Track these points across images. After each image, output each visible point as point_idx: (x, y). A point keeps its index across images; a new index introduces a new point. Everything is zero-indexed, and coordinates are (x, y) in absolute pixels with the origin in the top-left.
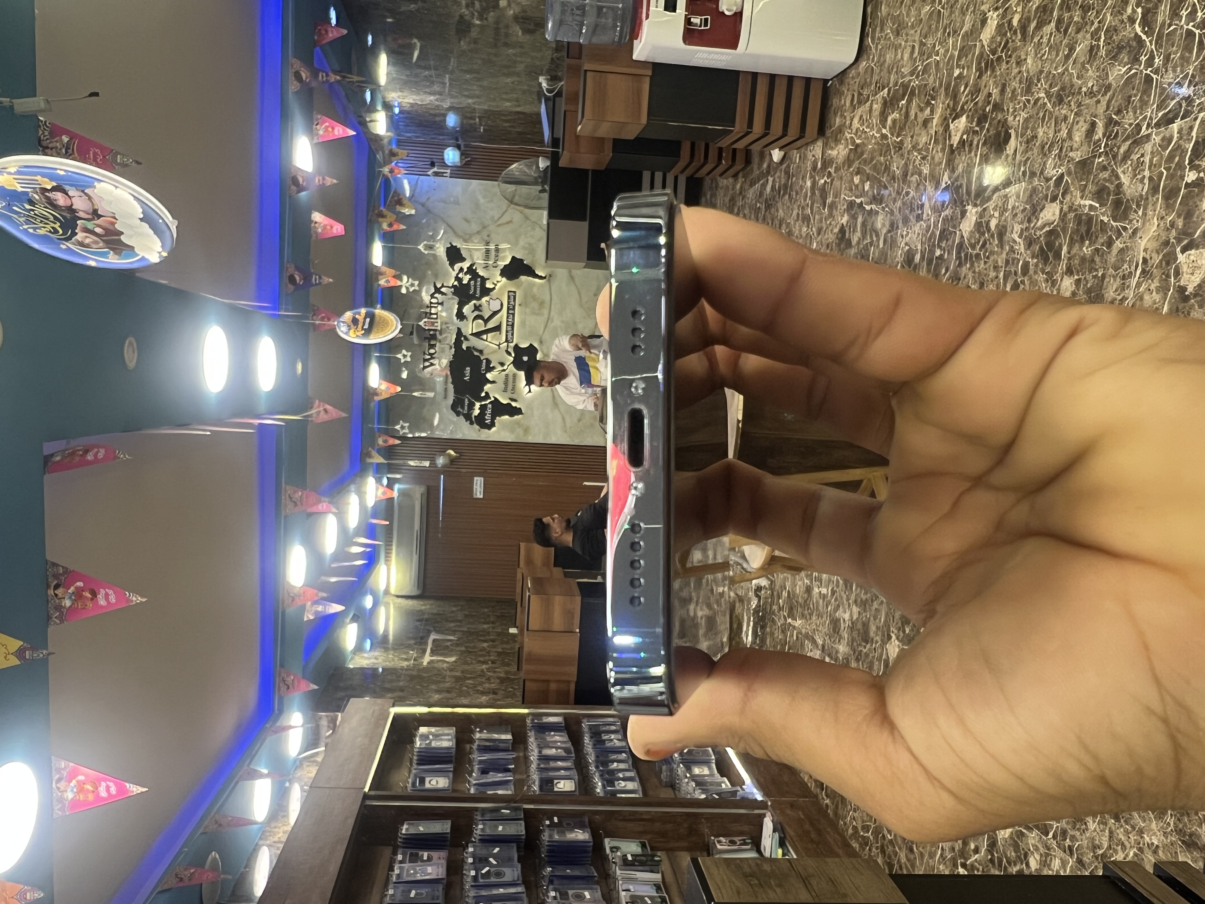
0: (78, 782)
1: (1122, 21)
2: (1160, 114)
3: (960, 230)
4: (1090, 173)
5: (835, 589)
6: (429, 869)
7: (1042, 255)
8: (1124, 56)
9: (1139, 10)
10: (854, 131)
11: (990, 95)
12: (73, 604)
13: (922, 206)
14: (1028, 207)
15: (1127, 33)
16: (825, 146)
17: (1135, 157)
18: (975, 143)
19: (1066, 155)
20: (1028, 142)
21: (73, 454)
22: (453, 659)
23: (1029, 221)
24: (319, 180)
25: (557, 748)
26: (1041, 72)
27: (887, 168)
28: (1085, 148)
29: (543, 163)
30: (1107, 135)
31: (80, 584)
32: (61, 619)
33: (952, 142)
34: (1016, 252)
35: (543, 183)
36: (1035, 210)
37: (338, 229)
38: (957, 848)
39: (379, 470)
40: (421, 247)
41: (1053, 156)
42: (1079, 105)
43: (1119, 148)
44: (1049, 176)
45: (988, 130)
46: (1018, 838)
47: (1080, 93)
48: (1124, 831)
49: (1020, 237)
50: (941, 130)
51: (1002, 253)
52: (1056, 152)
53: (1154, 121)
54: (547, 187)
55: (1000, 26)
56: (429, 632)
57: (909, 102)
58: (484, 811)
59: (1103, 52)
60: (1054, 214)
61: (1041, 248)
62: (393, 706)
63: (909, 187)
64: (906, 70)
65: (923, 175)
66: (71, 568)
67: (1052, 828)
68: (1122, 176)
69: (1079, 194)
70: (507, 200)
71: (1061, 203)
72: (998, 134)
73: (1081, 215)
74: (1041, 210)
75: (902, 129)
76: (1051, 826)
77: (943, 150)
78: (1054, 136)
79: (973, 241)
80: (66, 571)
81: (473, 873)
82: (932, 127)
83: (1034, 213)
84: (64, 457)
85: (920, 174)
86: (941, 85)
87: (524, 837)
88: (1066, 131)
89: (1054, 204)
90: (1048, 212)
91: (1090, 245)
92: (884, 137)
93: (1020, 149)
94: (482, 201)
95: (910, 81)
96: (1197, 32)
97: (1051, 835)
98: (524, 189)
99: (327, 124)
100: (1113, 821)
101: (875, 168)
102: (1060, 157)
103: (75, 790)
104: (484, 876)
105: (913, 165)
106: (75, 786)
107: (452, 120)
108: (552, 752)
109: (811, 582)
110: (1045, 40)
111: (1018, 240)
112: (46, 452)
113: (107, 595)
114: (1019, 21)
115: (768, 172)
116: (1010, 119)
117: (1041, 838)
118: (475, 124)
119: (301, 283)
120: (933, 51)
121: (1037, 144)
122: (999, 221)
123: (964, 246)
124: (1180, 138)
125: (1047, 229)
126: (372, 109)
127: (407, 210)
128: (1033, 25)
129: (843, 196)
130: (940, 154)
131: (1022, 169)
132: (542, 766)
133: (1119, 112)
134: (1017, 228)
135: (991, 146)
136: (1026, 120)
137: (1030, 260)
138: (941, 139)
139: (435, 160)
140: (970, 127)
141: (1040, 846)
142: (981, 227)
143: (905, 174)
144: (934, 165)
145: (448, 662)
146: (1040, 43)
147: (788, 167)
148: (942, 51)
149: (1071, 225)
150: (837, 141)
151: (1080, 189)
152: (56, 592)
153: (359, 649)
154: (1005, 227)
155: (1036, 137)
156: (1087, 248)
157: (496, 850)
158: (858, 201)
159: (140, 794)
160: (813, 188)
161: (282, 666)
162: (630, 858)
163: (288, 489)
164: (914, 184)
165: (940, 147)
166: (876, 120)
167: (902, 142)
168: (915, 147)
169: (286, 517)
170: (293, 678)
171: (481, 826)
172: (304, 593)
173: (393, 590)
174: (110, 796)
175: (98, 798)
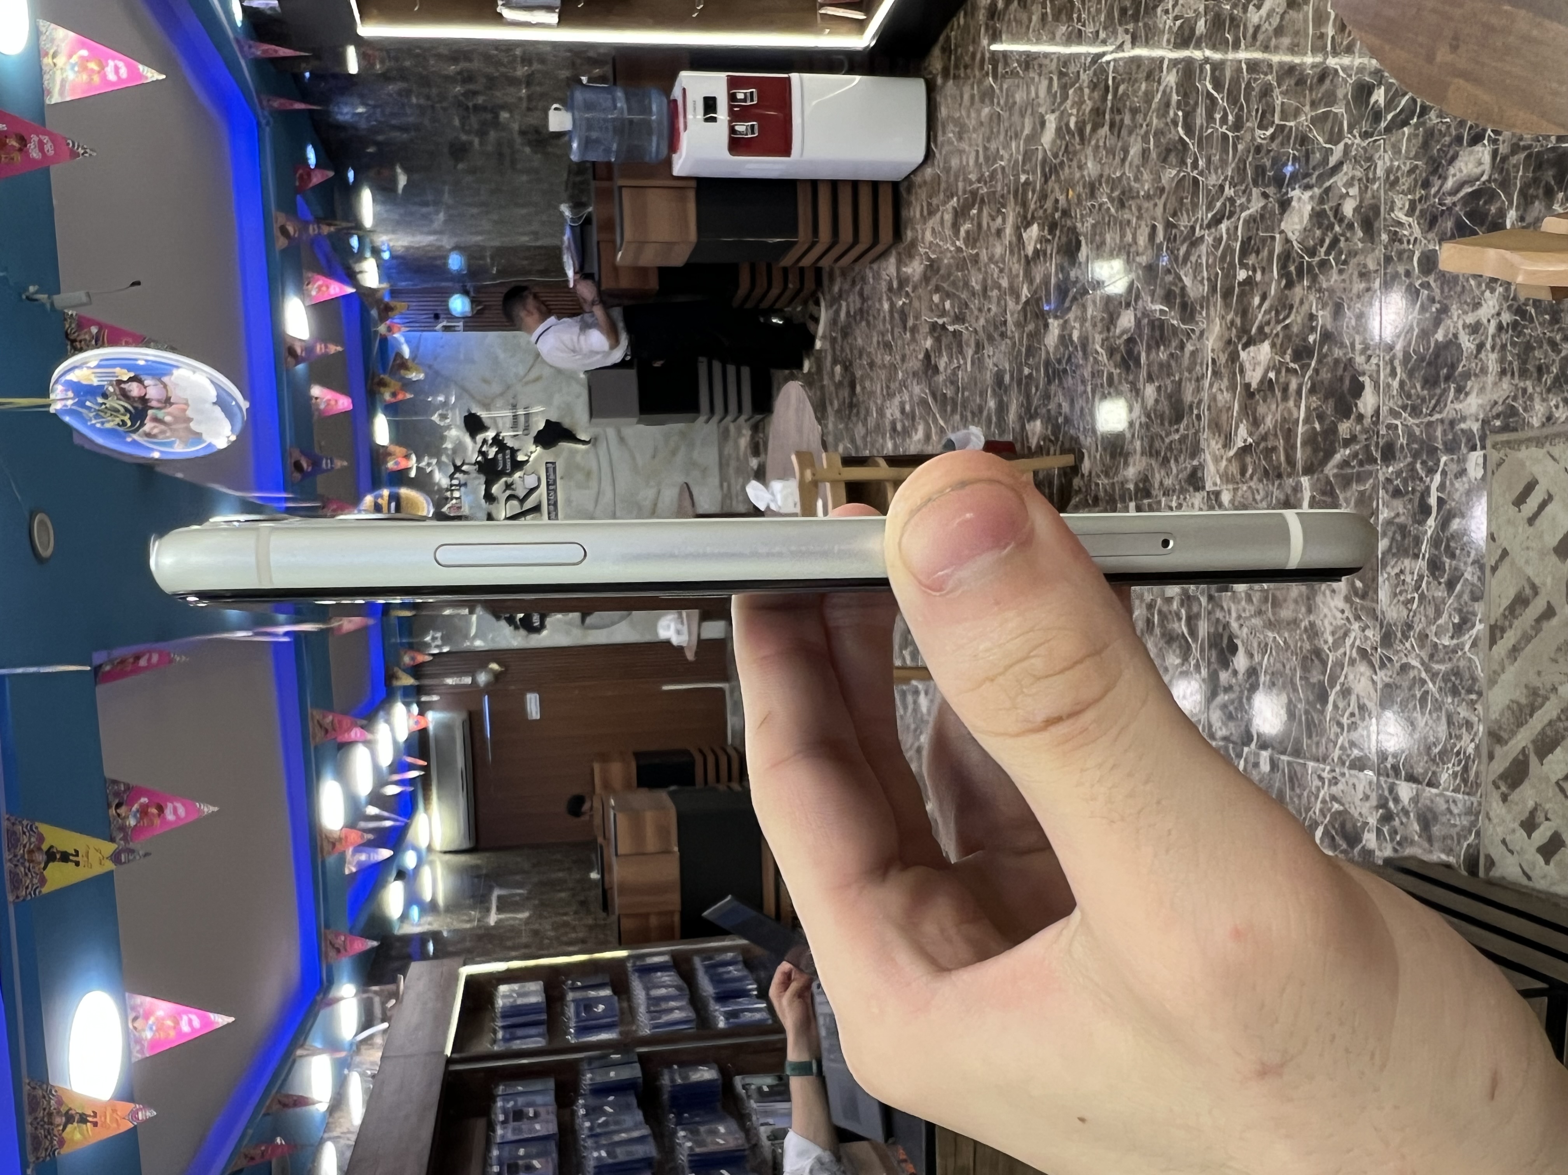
0: (157, 1019)
1: (1167, 124)
2: (1210, 215)
3: (1045, 345)
4: (1157, 277)
6: (538, 1127)
7: (1123, 365)
8: (1173, 159)
9: (1180, 113)
10: (927, 245)
11: (1057, 201)
12: (138, 822)
13: (1005, 322)
14: (1105, 313)
15: (1173, 136)
16: (900, 263)
17: (1193, 259)
18: (1049, 252)
19: (1134, 259)
20: (1097, 248)
21: (123, 662)
22: (524, 915)
23: (1108, 330)
24: (320, 349)
25: (666, 987)
26: (1101, 176)
27: (966, 284)
30: (1169, 239)
31: (144, 800)
33: (1027, 252)
34: (1100, 363)
36: (1112, 317)
37: (345, 403)
39: (408, 694)
40: (434, 418)
41: (1122, 262)
42: (1139, 209)
43: (1178, 250)
45: (1060, 238)
47: (1138, 196)
49: (1102, 347)
50: (1014, 239)
51: (1087, 365)
52: (1124, 256)
53: (1206, 222)
55: (1059, 130)
56: (490, 889)
57: (980, 211)
58: (590, 1060)
59: (1154, 155)
60: (1130, 321)
61: (1122, 357)
62: (465, 964)
63: (990, 302)
64: (973, 177)
65: (1003, 289)
66: (132, 783)
68: (1184, 278)
69: (1149, 299)
71: (1135, 307)
72: (1069, 242)
73: (1153, 320)
74: (1118, 318)
75: (975, 241)
77: (1019, 261)
78: (1120, 240)
79: (1058, 356)
80: (127, 786)
81: (587, 1124)
82: (1005, 238)
83: (1112, 320)
84: (115, 666)
85: (999, 287)
86: (1009, 192)
87: (641, 1080)
88: (1131, 235)
89: (1129, 309)
90: (1124, 319)
91: (1165, 350)
92: (959, 250)
93: (1091, 256)
94: (502, 356)
95: (978, 189)
96: (1230, 134)
99: (320, 283)
101: (954, 284)
102: (1128, 261)
103: (153, 1028)
104: (600, 1125)
105: (992, 280)
106: (154, 1024)
107: (456, 262)
108: (663, 991)
110: (1101, 144)
111: (1100, 350)
112: (95, 662)
114: (1076, 123)
115: (840, 296)
116: (1079, 225)
118: (486, 264)
119: (309, 469)
120: (997, 157)
121: (1106, 250)
122: (1081, 333)
123: (1051, 361)
124: (1229, 238)
125: (1125, 336)
126: (360, 257)
127: (413, 375)
128: (1088, 128)
129: (924, 318)
130: (1017, 266)
132: (652, 1009)
133: (1174, 215)
134: (1098, 338)
135: (1064, 254)
136: (1094, 226)
137: (1113, 371)
138: (1016, 250)
139: (439, 312)
140: (1042, 236)
142: (1064, 339)
143: (985, 289)
144: (1012, 277)
145: (520, 920)
146: (1097, 147)
147: (862, 289)
148: (1006, 156)
149: (1146, 331)
150: (911, 256)
151: (1150, 294)
153: (404, 917)
154: (1087, 338)
155: (1105, 242)
156: (1163, 354)
157: (611, 1098)
158: (940, 321)
159: (228, 1025)
160: (891, 311)
161: (327, 926)
162: (766, 1089)
163: (315, 714)
164: (995, 300)
165: (1015, 259)
166: (948, 232)
167: (977, 254)
168: (991, 259)
169: (316, 748)
170: (343, 938)
171: (589, 1076)
172: (346, 837)
173: (438, 846)
174: (193, 1029)
175: (180, 1033)
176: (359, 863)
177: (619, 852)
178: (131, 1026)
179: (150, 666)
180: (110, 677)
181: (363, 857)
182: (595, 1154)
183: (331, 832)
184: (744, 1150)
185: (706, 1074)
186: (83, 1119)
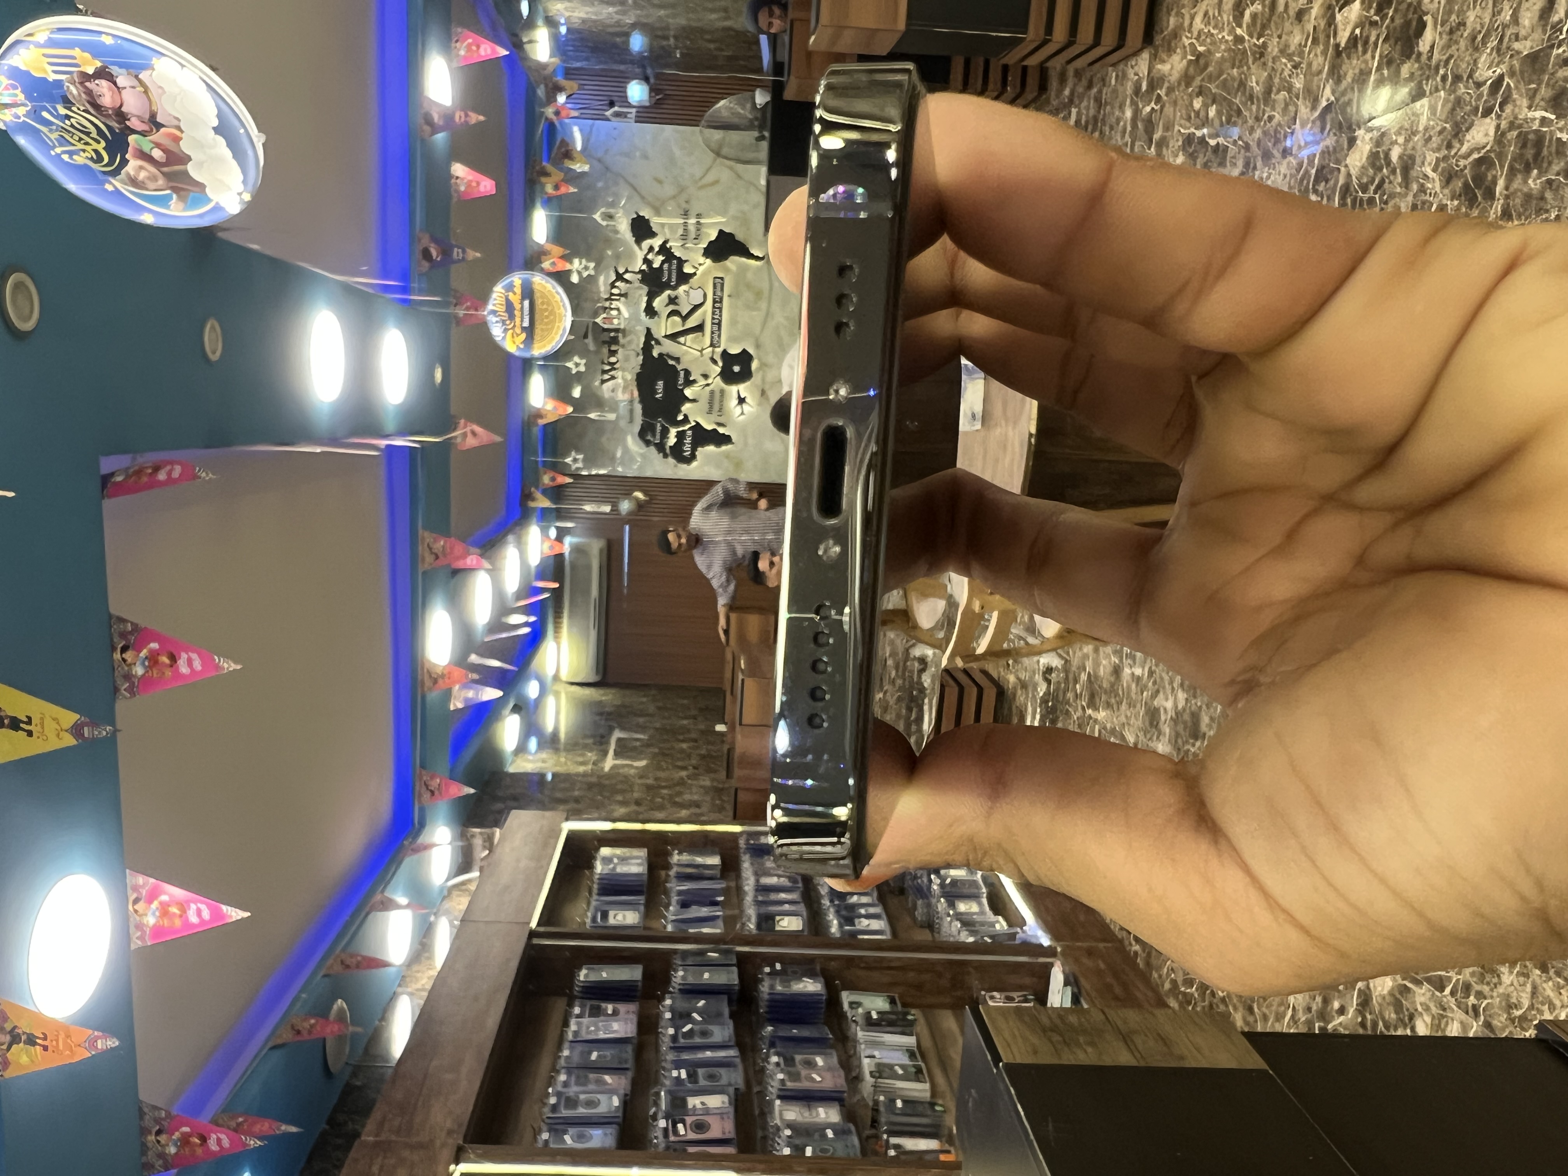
0: (161, 903)
3: (1346, 166)
4: (1543, 71)
5: (1153, 668)
6: (615, 1026)
7: (1466, 194)
10: (1195, 34)
12: (147, 672)
13: (1292, 135)
14: (1448, 126)
16: (1154, 57)
18: (1373, 39)
19: (1508, 48)
20: (1451, 32)
21: (139, 472)
22: (642, 763)
23: (1449, 146)
24: (460, 117)
25: (779, 876)
27: (1242, 84)
28: (1537, 35)
29: (761, 98)
31: (154, 645)
32: (131, 690)
33: (1338, 40)
34: (1428, 191)
35: (761, 128)
36: (1458, 131)
37: (487, 186)
38: (1314, 1008)
39: (545, 516)
40: (597, 217)
41: (1488, 51)
44: (1481, 79)
45: (1392, 19)
46: (1401, 993)
48: (1554, 985)
49: (1434, 170)
50: (1323, 23)
51: (1406, 195)
52: (1493, 43)
54: (767, 134)
56: (611, 730)
58: (685, 954)
60: (1487, 135)
61: (1466, 185)
62: (567, 819)
63: (1273, 109)
65: (1295, 90)
66: (142, 623)
67: (1451, 982)
69: (1525, 102)
70: (712, 151)
71: (1499, 117)
72: (1407, 24)
73: (1527, 133)
74: (1468, 130)
75: (1264, 27)
76: (1449, 979)
77: (1325, 53)
78: (1491, 20)
79: (1365, 180)
80: (135, 626)
81: (671, 1031)
82: (1309, 21)
83: (1456, 136)
84: (128, 477)
85: (1289, 89)
87: (737, 988)
88: (1511, 12)
89: (1488, 120)
90: (1478, 132)
91: (1539, 176)
92: (1239, 40)
93: (1440, 43)
94: (677, 152)
97: (1448, 991)
98: (735, 136)
99: (469, 41)
100: (1538, 972)
101: (1224, 85)
102: (1499, 50)
103: (157, 914)
104: (686, 1035)
105: (1280, 78)
106: (157, 908)
107: (637, 42)
108: (773, 881)
109: (1121, 660)
111: (1431, 174)
112: (105, 470)
113: (190, 662)
115: (1071, 101)
117: (1433, 994)
118: (669, 46)
119: (439, 259)
121: (1465, 34)
122: (1405, 150)
123: (1352, 189)
125: (1476, 156)
126: (530, 24)
127: (578, 165)
129: (1177, 128)
130: (1320, 59)
131: (1442, 72)
132: (760, 898)
134: (1431, 157)
135: (1396, 43)
137: (1449, 203)
138: (1322, 37)
139: (615, 99)
140: (1366, 17)
141: (1432, 1005)
142: (1377, 159)
143: (1268, 91)
144: (1310, 74)
145: (637, 768)
147: (1100, 92)
149: (1512, 148)
150: (1170, 51)
151: (1527, 95)
152: (124, 655)
153: (521, 749)
154: (1412, 158)
155: (1464, 24)
156: (1534, 180)
157: (701, 1003)
158: (1199, 133)
159: (242, 920)
160: (1134, 119)
161: (423, 766)
162: (875, 1016)
163: (426, 536)
164: (1279, 107)
165: (1320, 49)
166: (1227, 17)
167: (1264, 45)
168: (1284, 51)
169: (424, 573)
170: (438, 781)
171: (681, 973)
172: (449, 673)
173: (564, 676)
174: (203, 922)
175: (187, 924)
176: (466, 700)
177: (744, 722)
178: (130, 908)
179: (170, 481)
180: (121, 489)
181: (470, 694)
182: (675, 1073)
183: (435, 665)
184: (843, 1092)
185: (810, 986)
186: (31, 1041)
